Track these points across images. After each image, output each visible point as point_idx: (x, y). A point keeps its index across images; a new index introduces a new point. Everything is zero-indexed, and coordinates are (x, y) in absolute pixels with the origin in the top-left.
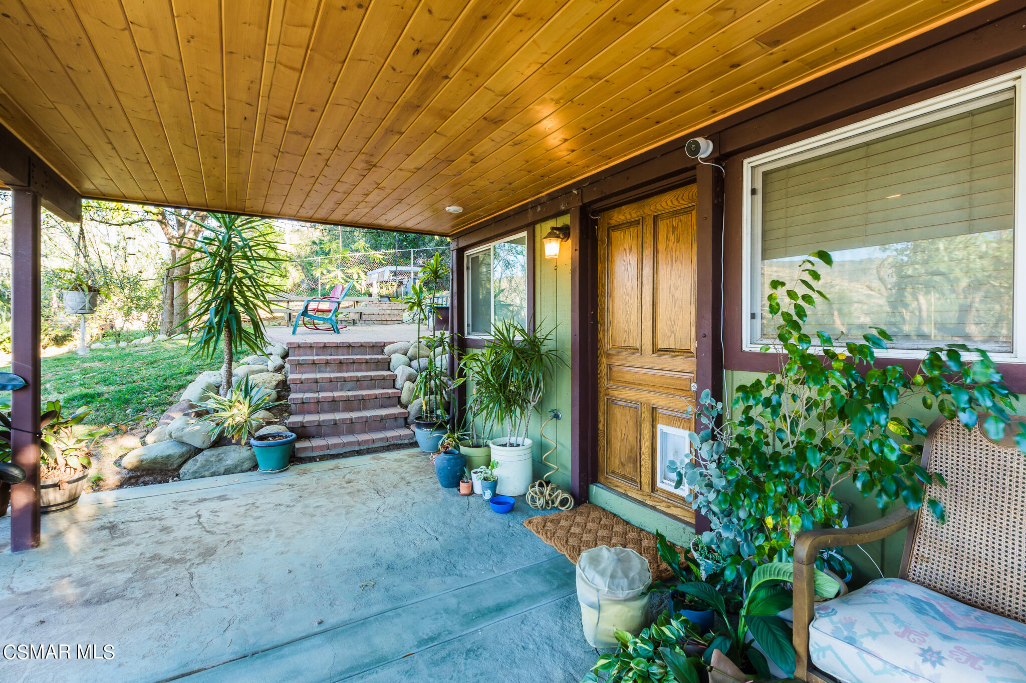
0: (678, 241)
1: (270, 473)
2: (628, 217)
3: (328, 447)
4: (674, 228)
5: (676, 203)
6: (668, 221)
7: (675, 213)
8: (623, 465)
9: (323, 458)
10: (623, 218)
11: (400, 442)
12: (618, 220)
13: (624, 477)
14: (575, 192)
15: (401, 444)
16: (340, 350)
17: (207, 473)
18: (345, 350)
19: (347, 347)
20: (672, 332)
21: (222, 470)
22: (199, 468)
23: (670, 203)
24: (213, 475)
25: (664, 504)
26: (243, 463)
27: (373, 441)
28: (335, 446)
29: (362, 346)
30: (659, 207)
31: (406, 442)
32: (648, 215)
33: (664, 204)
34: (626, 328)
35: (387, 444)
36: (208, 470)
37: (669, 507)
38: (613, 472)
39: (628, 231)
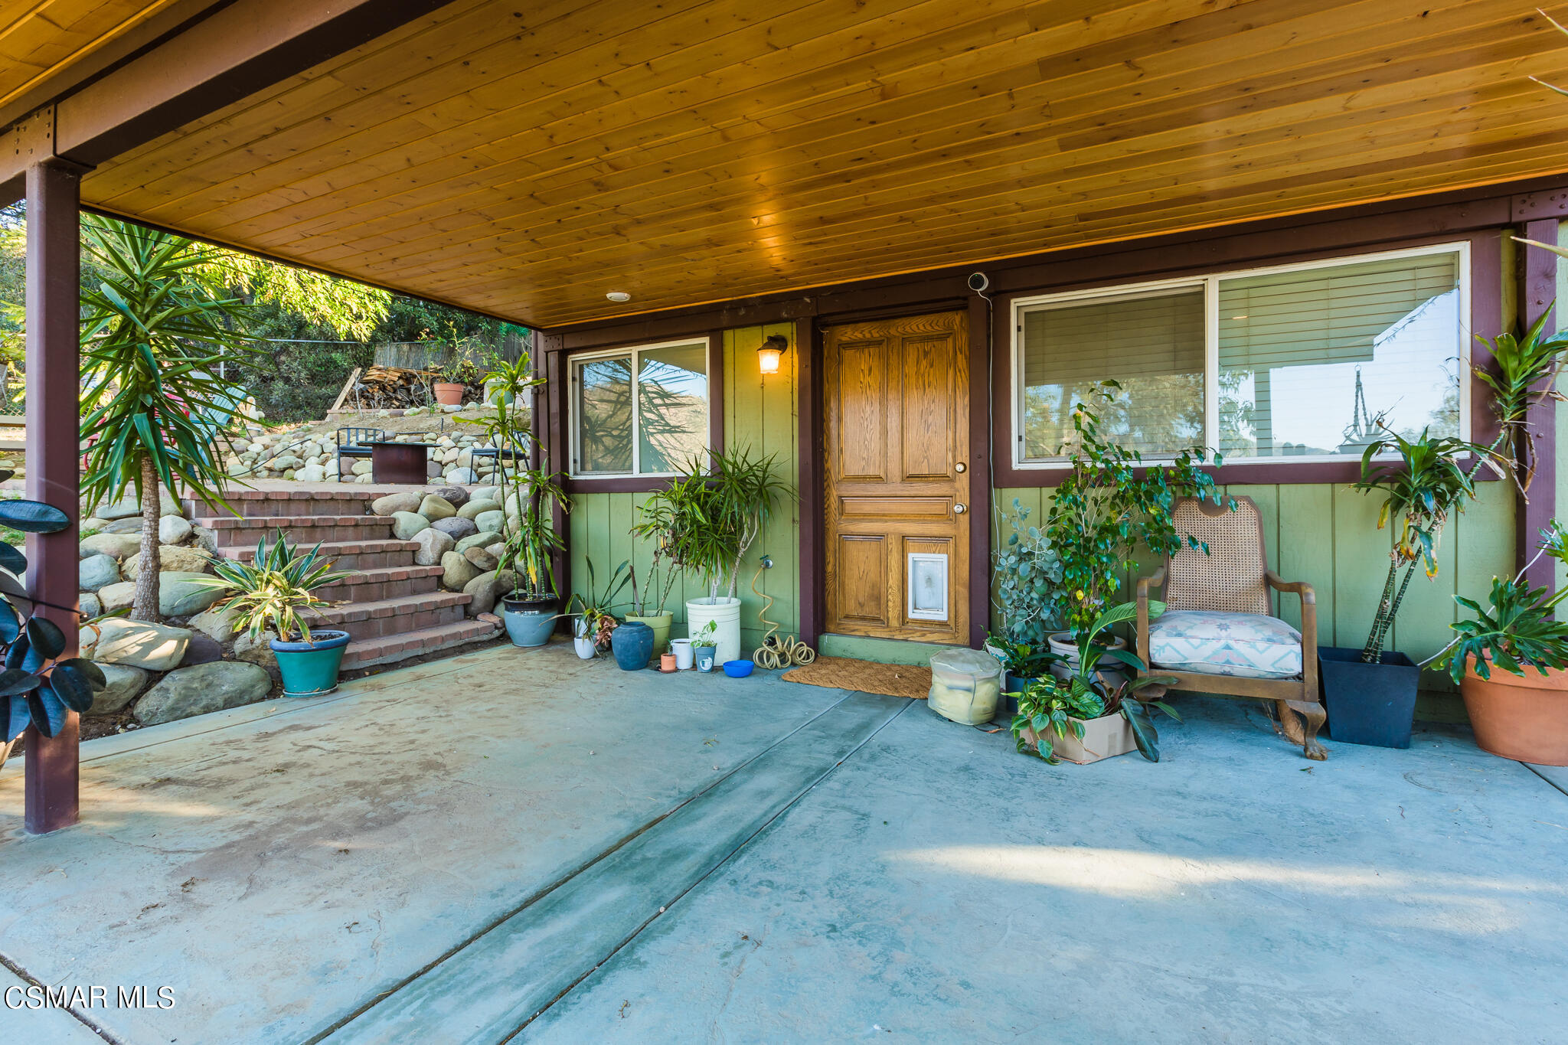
0: (932, 366)
1: (317, 696)
2: (868, 336)
3: (380, 652)
4: (926, 354)
5: (929, 328)
6: (919, 345)
7: (926, 339)
8: (861, 605)
9: (375, 670)
10: (860, 336)
11: (476, 639)
12: (853, 337)
13: (863, 618)
14: (808, 300)
15: (479, 642)
16: (293, 507)
17: (194, 709)
18: (303, 507)
19: (307, 500)
20: (924, 458)
21: (220, 702)
22: (177, 702)
23: (922, 328)
24: (207, 710)
25: (918, 634)
26: (253, 686)
27: (443, 639)
28: (390, 649)
29: (332, 499)
30: (908, 329)
31: (485, 637)
32: (895, 337)
33: (914, 327)
34: (865, 456)
35: (460, 643)
36: (195, 703)
37: (924, 635)
38: (847, 617)
39: (866, 351)
